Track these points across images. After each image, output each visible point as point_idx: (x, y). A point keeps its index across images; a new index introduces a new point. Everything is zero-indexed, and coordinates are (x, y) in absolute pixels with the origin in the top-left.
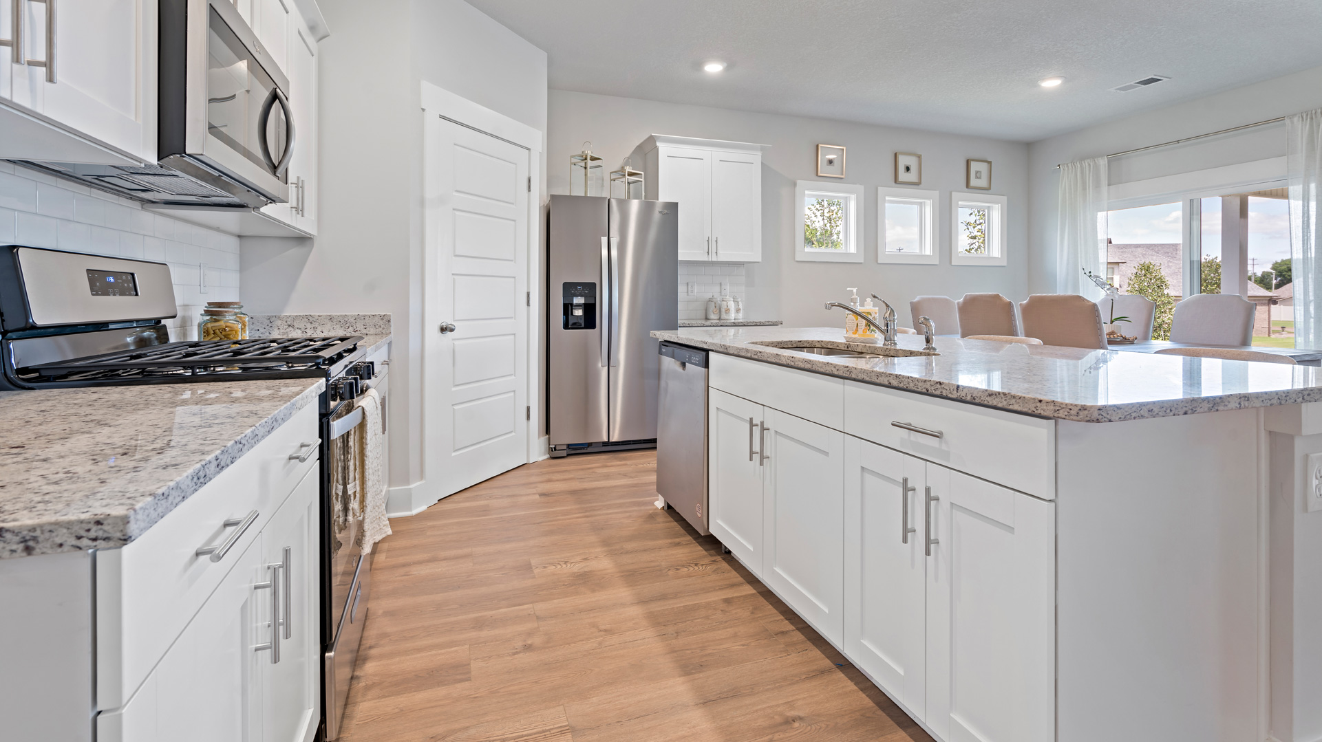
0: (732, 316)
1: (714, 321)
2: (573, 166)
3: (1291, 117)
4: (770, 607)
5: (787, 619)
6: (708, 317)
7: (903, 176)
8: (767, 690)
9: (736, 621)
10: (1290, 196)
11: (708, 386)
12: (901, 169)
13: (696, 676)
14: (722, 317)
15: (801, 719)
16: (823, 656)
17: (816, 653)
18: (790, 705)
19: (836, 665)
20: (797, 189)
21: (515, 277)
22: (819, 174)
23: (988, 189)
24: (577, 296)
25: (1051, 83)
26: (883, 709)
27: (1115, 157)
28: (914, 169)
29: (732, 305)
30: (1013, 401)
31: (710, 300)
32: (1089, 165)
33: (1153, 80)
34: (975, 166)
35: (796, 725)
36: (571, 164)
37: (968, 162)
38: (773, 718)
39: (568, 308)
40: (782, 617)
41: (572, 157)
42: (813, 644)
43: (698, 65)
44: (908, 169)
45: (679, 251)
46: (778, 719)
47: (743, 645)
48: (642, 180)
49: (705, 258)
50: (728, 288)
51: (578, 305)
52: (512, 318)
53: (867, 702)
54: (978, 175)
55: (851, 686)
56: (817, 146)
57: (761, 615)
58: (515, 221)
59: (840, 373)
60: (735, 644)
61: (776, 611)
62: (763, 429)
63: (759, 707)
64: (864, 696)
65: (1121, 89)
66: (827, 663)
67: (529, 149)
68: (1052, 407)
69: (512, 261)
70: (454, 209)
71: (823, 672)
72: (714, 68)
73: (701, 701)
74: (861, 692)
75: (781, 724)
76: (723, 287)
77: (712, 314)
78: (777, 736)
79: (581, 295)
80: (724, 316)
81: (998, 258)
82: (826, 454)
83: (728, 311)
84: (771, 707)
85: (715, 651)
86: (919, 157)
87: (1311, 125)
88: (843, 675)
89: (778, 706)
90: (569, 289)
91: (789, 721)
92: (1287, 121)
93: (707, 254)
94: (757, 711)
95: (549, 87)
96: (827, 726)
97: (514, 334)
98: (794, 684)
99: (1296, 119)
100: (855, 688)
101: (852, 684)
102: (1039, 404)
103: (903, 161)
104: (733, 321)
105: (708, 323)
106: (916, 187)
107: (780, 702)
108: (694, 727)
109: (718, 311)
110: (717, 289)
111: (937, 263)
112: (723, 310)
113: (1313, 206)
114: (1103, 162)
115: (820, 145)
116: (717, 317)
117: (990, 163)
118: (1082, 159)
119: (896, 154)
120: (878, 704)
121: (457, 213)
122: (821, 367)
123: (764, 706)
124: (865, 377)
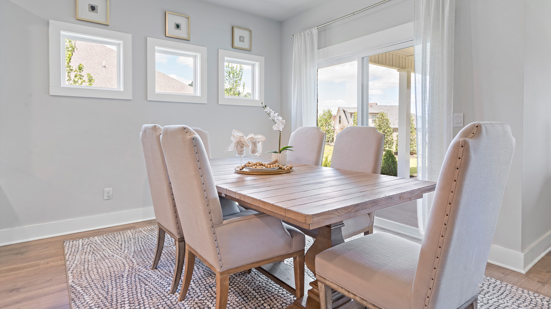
12: (171, 26)
23: (250, 50)
32: (308, 34)
34: (238, 32)
37: (233, 29)
44: (178, 27)
54: (241, 39)
81: (257, 101)
103: (173, 19)
106: (186, 41)
111: (206, 102)
114: (315, 32)
117: (251, 31)
118: (305, 30)
119: (165, 13)
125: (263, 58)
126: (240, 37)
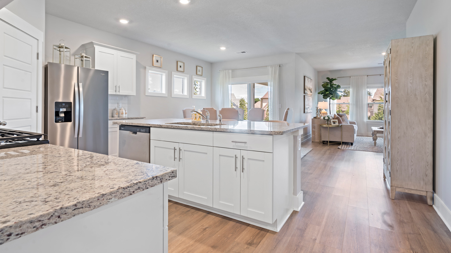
0: (124, 116)
1: (117, 118)
2: (54, 49)
3: (269, 66)
4: (180, 206)
5: (187, 207)
6: (113, 116)
7: (179, 69)
8: (194, 225)
9: (173, 212)
10: (268, 85)
11: (150, 139)
12: (179, 67)
13: (172, 229)
14: (120, 116)
15: (207, 228)
16: (202, 213)
17: (200, 213)
18: (202, 226)
19: (207, 213)
20: (147, 69)
21: (31, 99)
22: (154, 65)
23: (202, 75)
24: (62, 108)
25: (223, 48)
26: (224, 219)
27: (233, 70)
28: (182, 67)
29: (124, 112)
30: (265, 132)
31: (114, 109)
32: (227, 72)
33: (244, 52)
34: (198, 68)
35: (207, 229)
36: (53, 48)
37: (197, 67)
38: (200, 230)
39: (57, 114)
40: (185, 207)
41: (54, 45)
42: (198, 211)
43: (118, 20)
44: (181, 67)
45: (109, 90)
46: (202, 230)
47: (180, 217)
48: (91, 60)
49: (114, 93)
50: (121, 105)
51: (62, 112)
52: (30, 118)
53: (220, 218)
54: (199, 71)
55: (214, 217)
56: (153, 55)
57: (179, 209)
58: (31, 72)
59: (213, 130)
60: (177, 218)
61: (182, 206)
62: (180, 150)
63: (195, 229)
64: (218, 217)
65: (237, 53)
66: (205, 214)
67: (38, 40)
68: (274, 133)
69: (30, 91)
70: (4, 65)
71: (205, 216)
72: (124, 22)
73: (179, 234)
74: (217, 217)
75: (203, 231)
76: (119, 104)
77: (115, 115)
78: (204, 233)
79: (64, 107)
80: (121, 115)
81: (204, 97)
82: (206, 153)
83: (122, 114)
84: (198, 228)
85: (173, 221)
86: (184, 63)
87: (272, 69)
88: (210, 215)
89: (200, 227)
90: (58, 105)
91: (205, 229)
92: (268, 67)
93: (115, 92)
94: (195, 230)
95: (46, 13)
96: (214, 227)
97: (31, 126)
98: (200, 221)
99: (269, 67)
100: (215, 217)
101: (214, 216)
102: (271, 132)
103: (180, 64)
104: (124, 117)
105: (113, 118)
106: (183, 73)
107: (200, 226)
108: (181, 240)
109: (118, 114)
110: (117, 105)
111: (188, 98)
112: (120, 113)
113: (272, 88)
114: (230, 71)
115: (154, 55)
116: (117, 116)
117: (202, 67)
118: (225, 70)
119: (177, 62)
120: (222, 218)
121: (5, 67)
122: (205, 129)
123: (196, 228)
124: (222, 130)
125: (206, 78)
126: (199, 70)
